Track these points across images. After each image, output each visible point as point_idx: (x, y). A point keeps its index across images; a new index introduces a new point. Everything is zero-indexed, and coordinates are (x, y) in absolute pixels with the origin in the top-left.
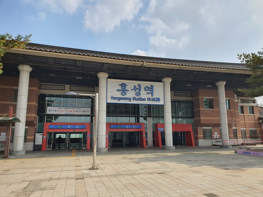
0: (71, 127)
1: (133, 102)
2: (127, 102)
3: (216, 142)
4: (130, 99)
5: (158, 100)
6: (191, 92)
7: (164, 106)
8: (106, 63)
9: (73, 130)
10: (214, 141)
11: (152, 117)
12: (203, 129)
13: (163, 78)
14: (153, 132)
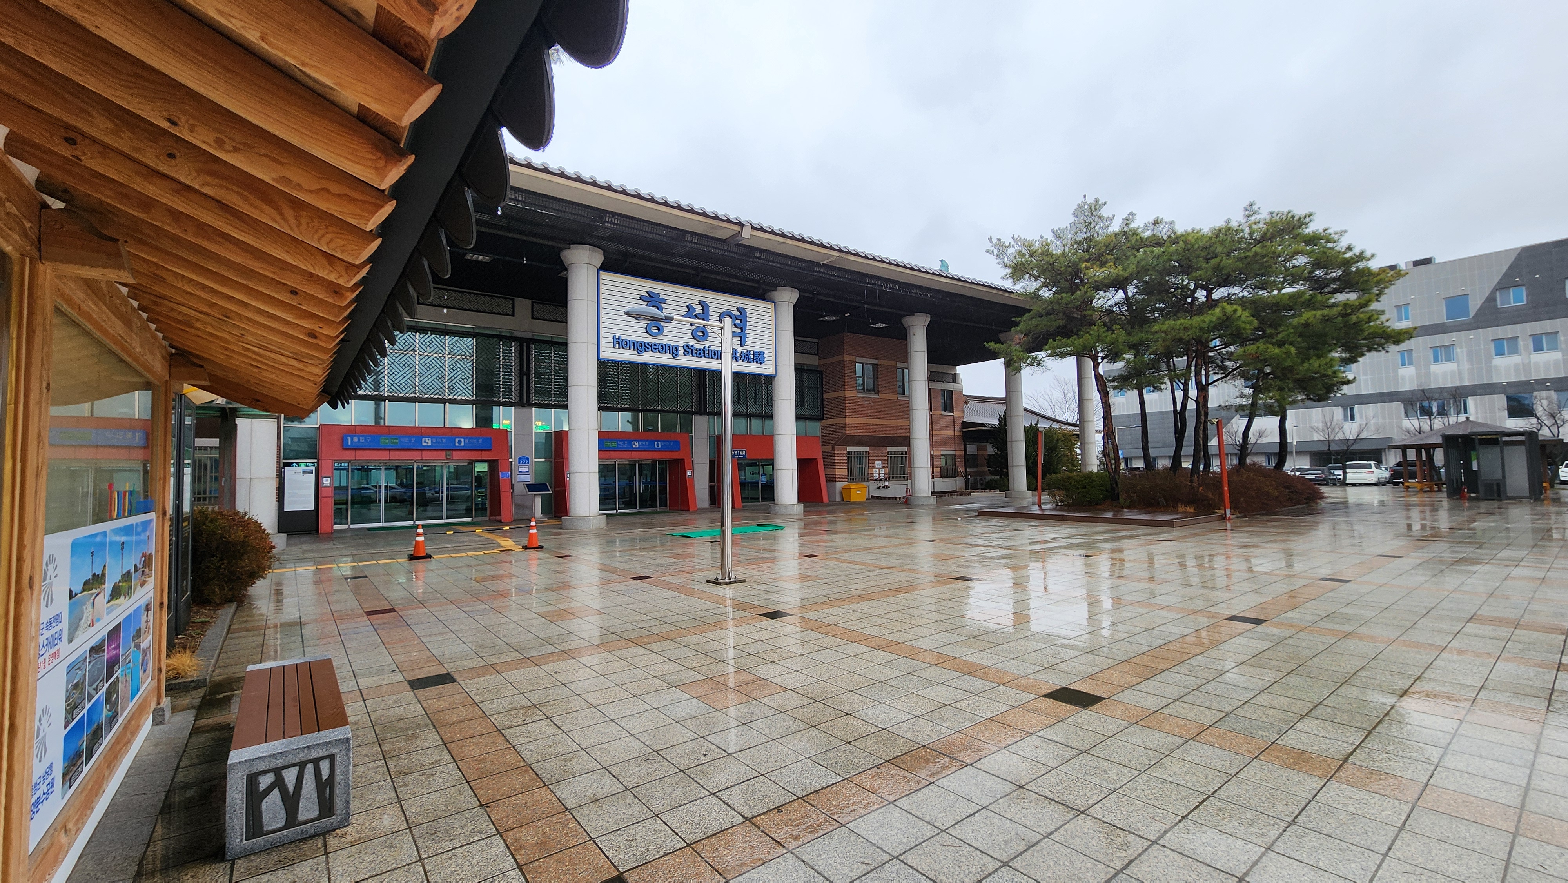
0: (437, 442)
1: (685, 361)
2: (665, 359)
3: (879, 488)
4: (673, 351)
5: (758, 358)
6: (816, 341)
7: (776, 381)
8: (613, 214)
9: (444, 453)
10: (873, 485)
11: (709, 414)
12: (849, 453)
13: (774, 287)
14: (712, 463)
